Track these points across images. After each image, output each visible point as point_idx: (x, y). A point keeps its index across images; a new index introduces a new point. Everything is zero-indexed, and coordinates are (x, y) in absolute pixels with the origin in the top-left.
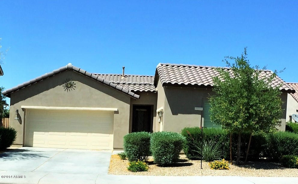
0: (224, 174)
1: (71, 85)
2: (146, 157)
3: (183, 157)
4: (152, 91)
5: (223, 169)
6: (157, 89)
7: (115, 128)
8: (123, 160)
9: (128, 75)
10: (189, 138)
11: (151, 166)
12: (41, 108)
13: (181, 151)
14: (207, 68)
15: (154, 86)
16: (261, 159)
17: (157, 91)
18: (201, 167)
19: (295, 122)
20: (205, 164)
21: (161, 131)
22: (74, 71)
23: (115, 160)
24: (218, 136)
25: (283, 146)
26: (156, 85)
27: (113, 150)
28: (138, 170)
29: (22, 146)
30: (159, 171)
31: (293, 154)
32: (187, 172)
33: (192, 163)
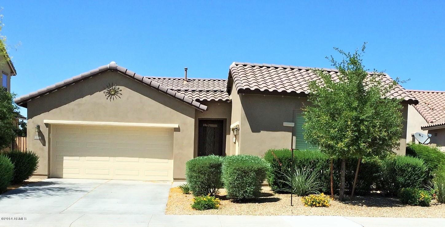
0: (322, 213)
1: (116, 92)
2: (216, 190)
3: (266, 189)
4: (224, 100)
5: (321, 206)
6: (230, 98)
7: (175, 151)
8: (185, 195)
9: (192, 79)
10: (274, 165)
11: (223, 202)
12: (73, 123)
13: (264, 182)
14: (300, 70)
15: (227, 93)
16: (373, 193)
17: (231, 100)
18: (291, 203)
19: (419, 142)
20: (297, 199)
21: (237, 154)
22: (118, 72)
23: (175, 194)
24: (315, 161)
25: (403, 175)
26: (229, 91)
27: (174, 181)
28: (205, 207)
29: (47, 177)
30: (234, 209)
31: (415, 186)
32: (272, 211)
33: (278, 197)
